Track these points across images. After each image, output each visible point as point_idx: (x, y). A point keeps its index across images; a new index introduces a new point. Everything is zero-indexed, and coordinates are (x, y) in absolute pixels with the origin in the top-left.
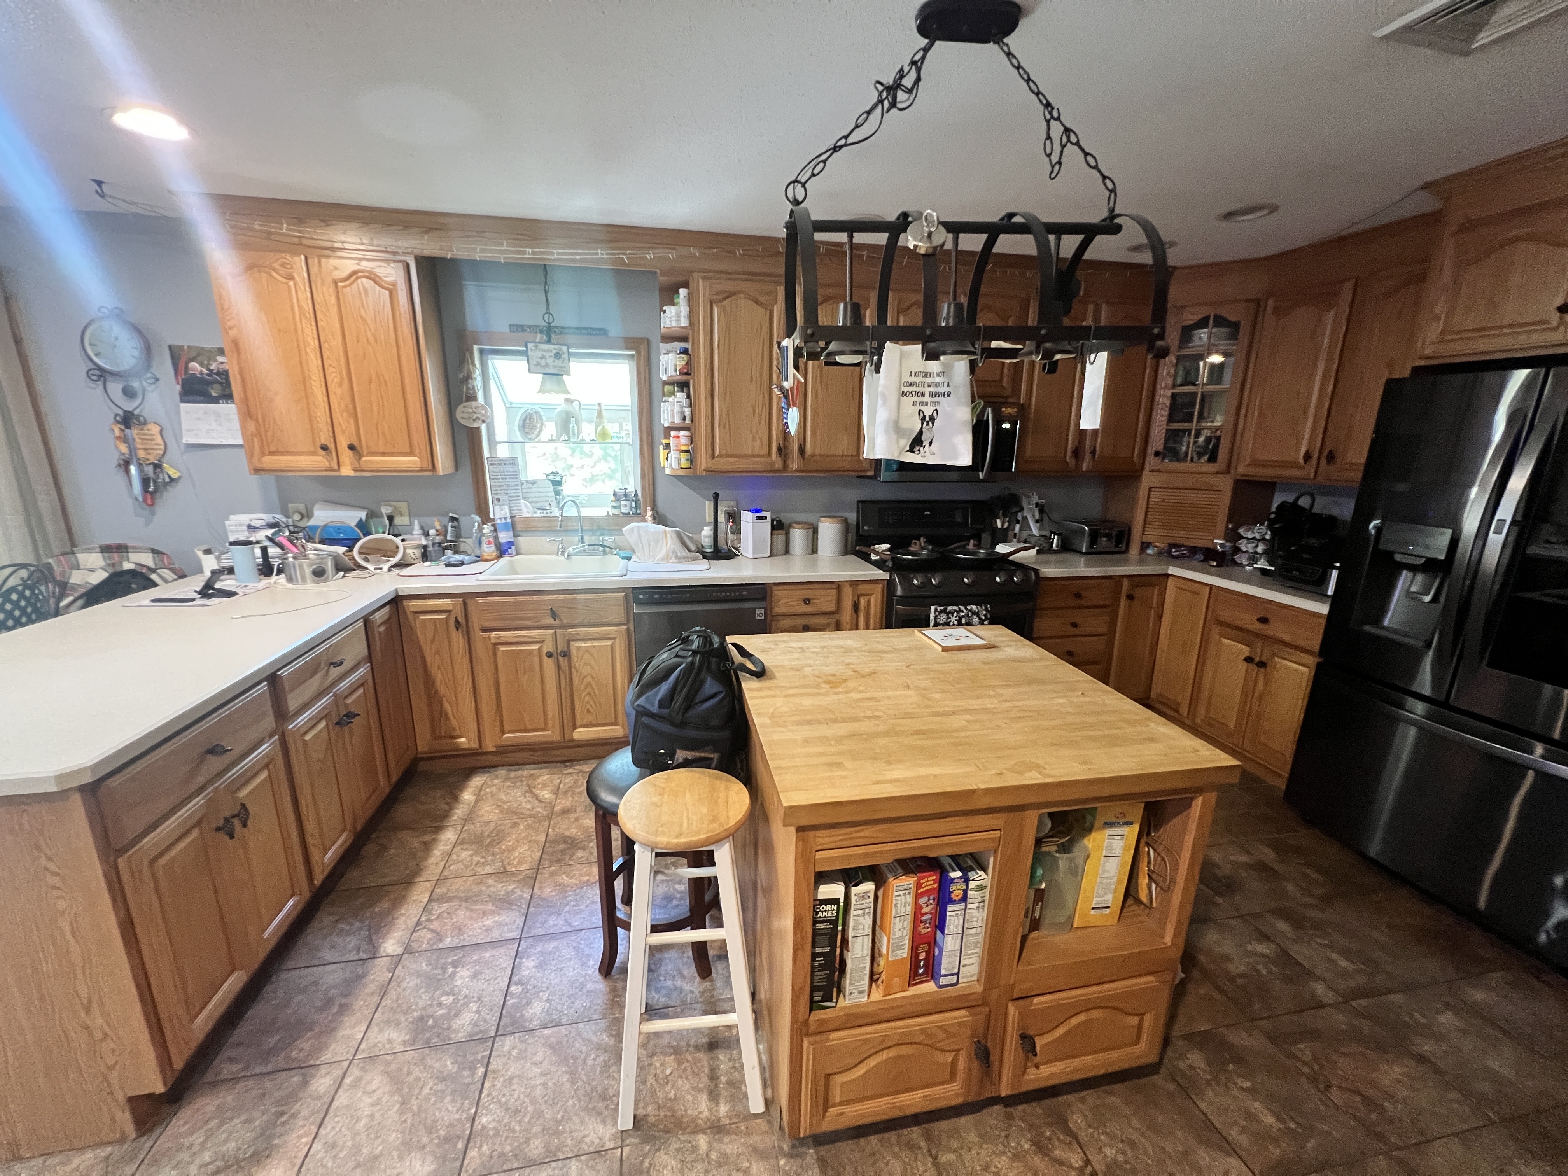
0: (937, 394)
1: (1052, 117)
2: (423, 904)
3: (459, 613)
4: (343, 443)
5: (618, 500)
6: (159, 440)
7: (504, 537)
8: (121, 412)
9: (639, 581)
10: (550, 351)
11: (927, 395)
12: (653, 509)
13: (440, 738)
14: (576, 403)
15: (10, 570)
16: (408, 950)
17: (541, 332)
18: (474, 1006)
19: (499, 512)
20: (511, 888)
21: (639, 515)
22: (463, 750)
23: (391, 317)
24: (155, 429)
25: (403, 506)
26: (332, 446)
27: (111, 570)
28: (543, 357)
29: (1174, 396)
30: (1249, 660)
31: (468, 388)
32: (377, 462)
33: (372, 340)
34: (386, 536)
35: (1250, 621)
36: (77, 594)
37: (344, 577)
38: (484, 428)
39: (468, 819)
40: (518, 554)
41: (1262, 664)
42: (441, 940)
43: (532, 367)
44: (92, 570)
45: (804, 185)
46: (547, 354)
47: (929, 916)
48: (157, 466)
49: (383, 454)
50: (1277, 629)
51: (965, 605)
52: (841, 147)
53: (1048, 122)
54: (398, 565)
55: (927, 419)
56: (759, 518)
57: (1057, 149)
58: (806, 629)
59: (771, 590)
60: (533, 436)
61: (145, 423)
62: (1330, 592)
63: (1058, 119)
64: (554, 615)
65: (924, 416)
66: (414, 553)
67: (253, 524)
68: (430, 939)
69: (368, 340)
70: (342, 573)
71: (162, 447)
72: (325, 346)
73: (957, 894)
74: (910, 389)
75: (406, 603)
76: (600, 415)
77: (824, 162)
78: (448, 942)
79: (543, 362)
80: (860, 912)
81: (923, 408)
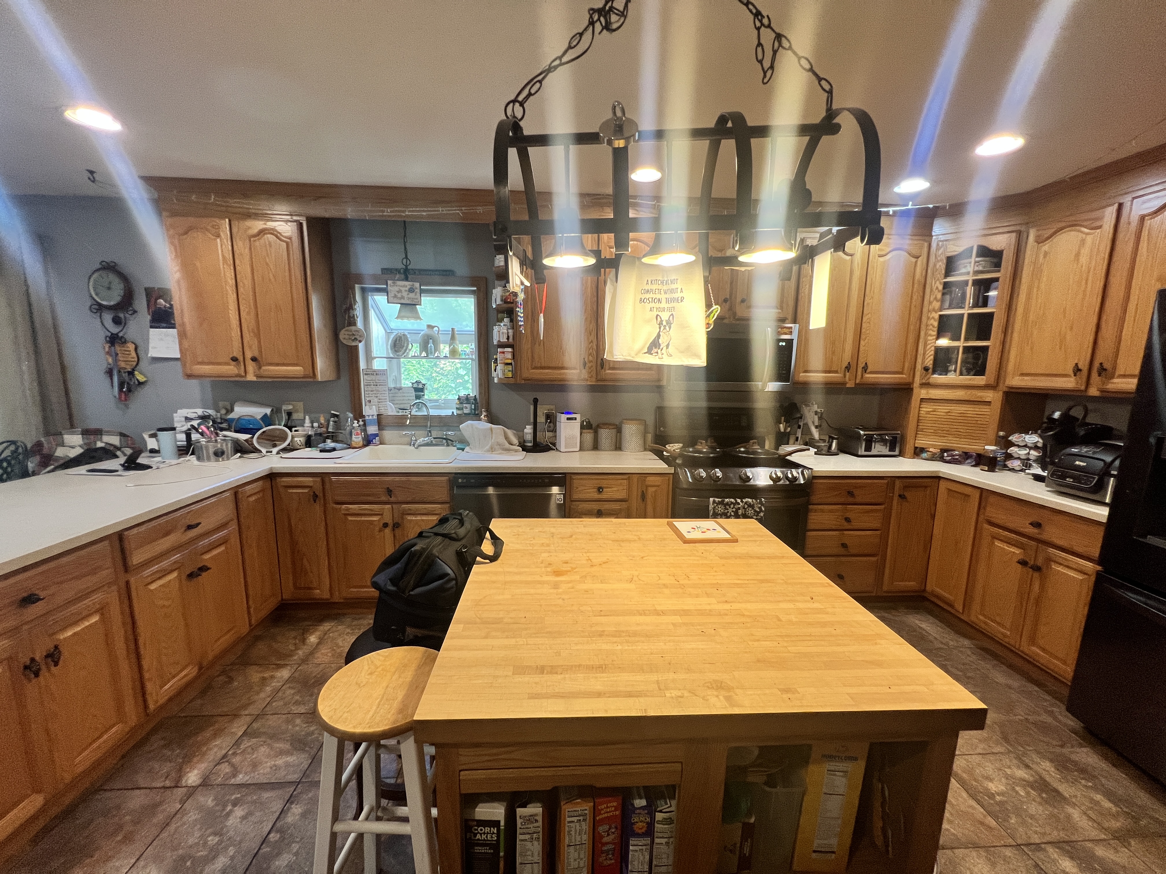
0: (673, 300)
1: (762, 24)
2: (237, 737)
3: (318, 488)
4: (249, 355)
5: (461, 403)
6: (133, 354)
7: (372, 429)
8: (109, 334)
9: (460, 468)
10: (404, 286)
11: (664, 301)
12: (487, 411)
13: (300, 588)
14: (436, 328)
15: (5, 445)
16: (205, 783)
17: (399, 272)
18: (231, 851)
19: (369, 411)
20: (312, 729)
21: (475, 415)
22: (315, 599)
23: (287, 262)
24: (131, 347)
25: (300, 405)
26: (241, 359)
27: (86, 448)
28: (399, 291)
29: (941, 316)
30: (1023, 563)
31: (349, 317)
32: (273, 370)
33: (273, 280)
34: (281, 427)
35: (1023, 524)
36: (56, 464)
37: (240, 457)
38: (361, 346)
39: (304, 661)
40: (381, 444)
41: (1037, 569)
42: (234, 776)
43: (391, 299)
44: (73, 447)
45: (522, 104)
46: (403, 289)
47: (611, 846)
48: (131, 373)
49: (278, 365)
50: (1051, 533)
51: (741, 498)
52: (556, 67)
53: (758, 29)
54: (285, 450)
55: (664, 323)
56: (568, 419)
57: (769, 53)
58: (599, 514)
59: (571, 479)
60: (400, 353)
61: (125, 342)
62: (1107, 500)
63: (769, 26)
64: (389, 492)
65: (662, 321)
66: (299, 440)
67: (189, 416)
68: (227, 773)
69: (270, 280)
70: (239, 454)
71: (136, 359)
72: (240, 285)
73: (640, 826)
74: (647, 296)
75: (278, 479)
76: (453, 338)
77: (540, 82)
78: (240, 778)
79: (399, 295)
80: (527, 837)
81: (660, 314)
